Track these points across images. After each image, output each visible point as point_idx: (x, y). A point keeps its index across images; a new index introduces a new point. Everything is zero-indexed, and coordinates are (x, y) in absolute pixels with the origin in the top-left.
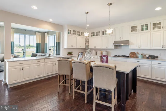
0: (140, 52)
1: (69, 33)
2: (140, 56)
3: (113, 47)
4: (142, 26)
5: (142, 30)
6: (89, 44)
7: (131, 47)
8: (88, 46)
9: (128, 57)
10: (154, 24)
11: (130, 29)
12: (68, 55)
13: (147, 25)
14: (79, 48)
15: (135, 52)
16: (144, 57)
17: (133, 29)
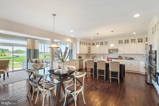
0: (124, 56)
1: (80, 44)
2: (124, 58)
3: (108, 53)
4: (125, 41)
5: (125, 43)
6: (90, 50)
7: (119, 53)
8: (90, 52)
9: (117, 59)
10: (132, 40)
11: (119, 42)
12: (79, 58)
13: (128, 40)
14: (85, 53)
15: (121, 56)
16: (126, 58)
17: (120, 42)
